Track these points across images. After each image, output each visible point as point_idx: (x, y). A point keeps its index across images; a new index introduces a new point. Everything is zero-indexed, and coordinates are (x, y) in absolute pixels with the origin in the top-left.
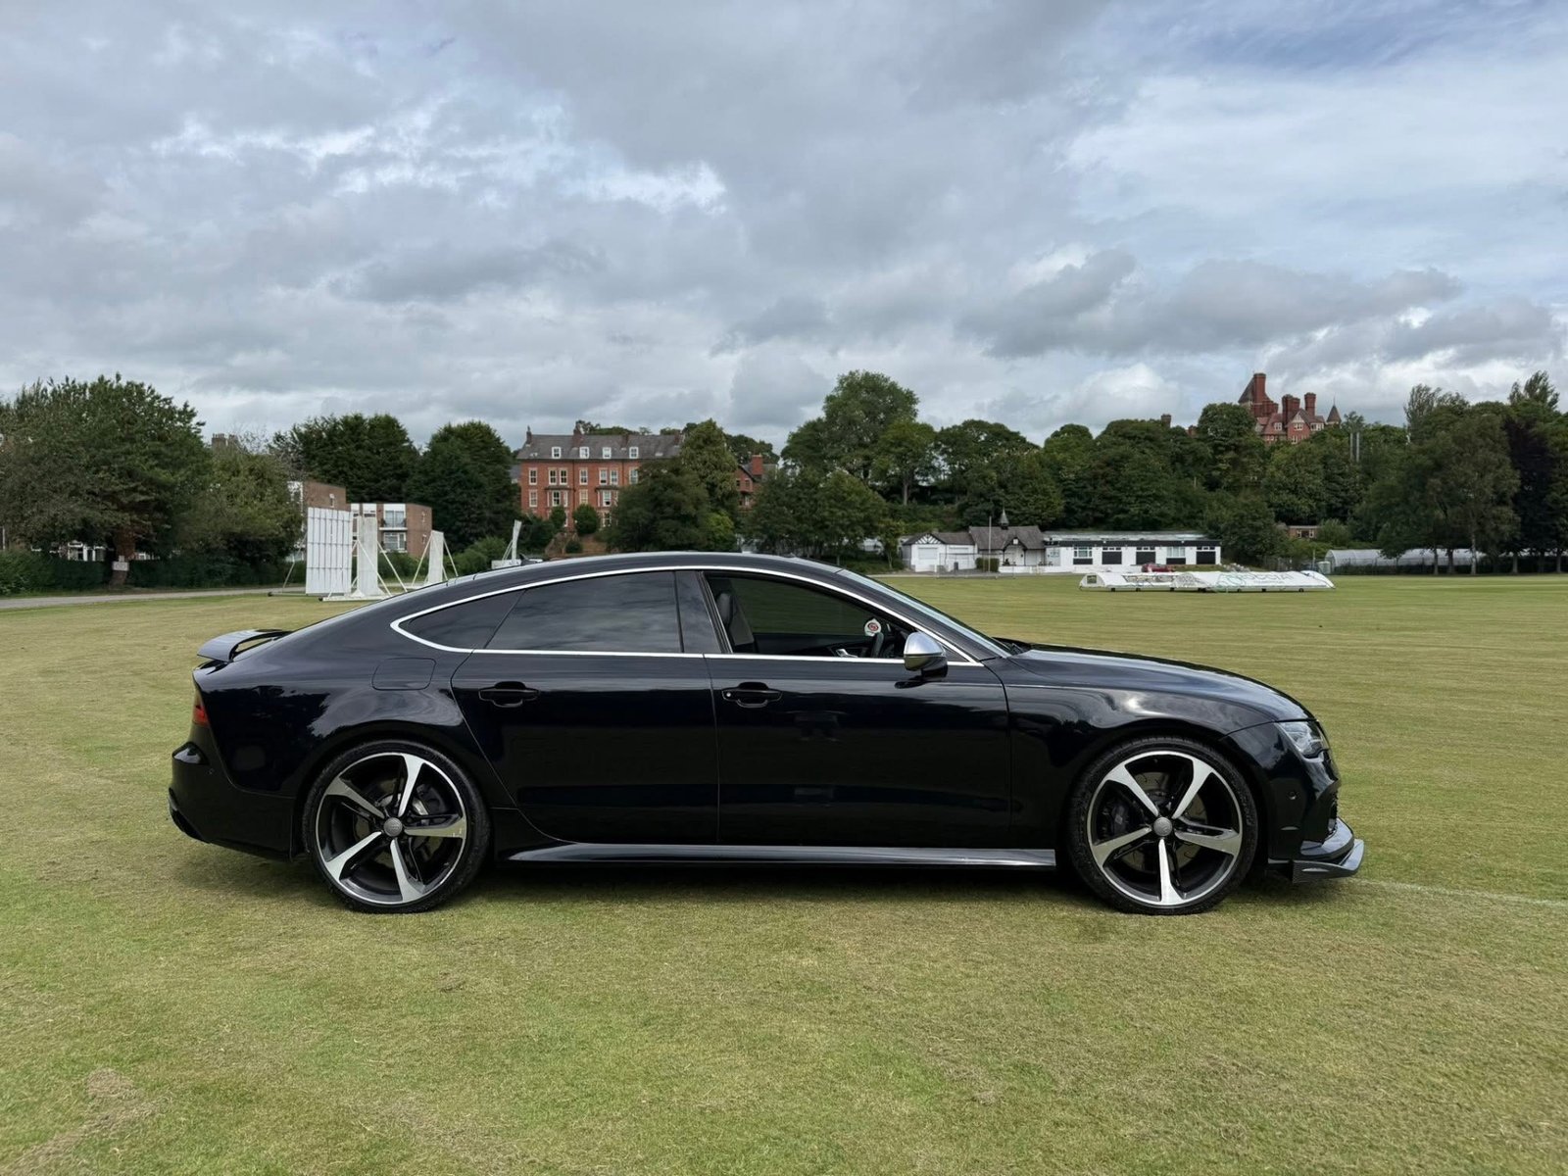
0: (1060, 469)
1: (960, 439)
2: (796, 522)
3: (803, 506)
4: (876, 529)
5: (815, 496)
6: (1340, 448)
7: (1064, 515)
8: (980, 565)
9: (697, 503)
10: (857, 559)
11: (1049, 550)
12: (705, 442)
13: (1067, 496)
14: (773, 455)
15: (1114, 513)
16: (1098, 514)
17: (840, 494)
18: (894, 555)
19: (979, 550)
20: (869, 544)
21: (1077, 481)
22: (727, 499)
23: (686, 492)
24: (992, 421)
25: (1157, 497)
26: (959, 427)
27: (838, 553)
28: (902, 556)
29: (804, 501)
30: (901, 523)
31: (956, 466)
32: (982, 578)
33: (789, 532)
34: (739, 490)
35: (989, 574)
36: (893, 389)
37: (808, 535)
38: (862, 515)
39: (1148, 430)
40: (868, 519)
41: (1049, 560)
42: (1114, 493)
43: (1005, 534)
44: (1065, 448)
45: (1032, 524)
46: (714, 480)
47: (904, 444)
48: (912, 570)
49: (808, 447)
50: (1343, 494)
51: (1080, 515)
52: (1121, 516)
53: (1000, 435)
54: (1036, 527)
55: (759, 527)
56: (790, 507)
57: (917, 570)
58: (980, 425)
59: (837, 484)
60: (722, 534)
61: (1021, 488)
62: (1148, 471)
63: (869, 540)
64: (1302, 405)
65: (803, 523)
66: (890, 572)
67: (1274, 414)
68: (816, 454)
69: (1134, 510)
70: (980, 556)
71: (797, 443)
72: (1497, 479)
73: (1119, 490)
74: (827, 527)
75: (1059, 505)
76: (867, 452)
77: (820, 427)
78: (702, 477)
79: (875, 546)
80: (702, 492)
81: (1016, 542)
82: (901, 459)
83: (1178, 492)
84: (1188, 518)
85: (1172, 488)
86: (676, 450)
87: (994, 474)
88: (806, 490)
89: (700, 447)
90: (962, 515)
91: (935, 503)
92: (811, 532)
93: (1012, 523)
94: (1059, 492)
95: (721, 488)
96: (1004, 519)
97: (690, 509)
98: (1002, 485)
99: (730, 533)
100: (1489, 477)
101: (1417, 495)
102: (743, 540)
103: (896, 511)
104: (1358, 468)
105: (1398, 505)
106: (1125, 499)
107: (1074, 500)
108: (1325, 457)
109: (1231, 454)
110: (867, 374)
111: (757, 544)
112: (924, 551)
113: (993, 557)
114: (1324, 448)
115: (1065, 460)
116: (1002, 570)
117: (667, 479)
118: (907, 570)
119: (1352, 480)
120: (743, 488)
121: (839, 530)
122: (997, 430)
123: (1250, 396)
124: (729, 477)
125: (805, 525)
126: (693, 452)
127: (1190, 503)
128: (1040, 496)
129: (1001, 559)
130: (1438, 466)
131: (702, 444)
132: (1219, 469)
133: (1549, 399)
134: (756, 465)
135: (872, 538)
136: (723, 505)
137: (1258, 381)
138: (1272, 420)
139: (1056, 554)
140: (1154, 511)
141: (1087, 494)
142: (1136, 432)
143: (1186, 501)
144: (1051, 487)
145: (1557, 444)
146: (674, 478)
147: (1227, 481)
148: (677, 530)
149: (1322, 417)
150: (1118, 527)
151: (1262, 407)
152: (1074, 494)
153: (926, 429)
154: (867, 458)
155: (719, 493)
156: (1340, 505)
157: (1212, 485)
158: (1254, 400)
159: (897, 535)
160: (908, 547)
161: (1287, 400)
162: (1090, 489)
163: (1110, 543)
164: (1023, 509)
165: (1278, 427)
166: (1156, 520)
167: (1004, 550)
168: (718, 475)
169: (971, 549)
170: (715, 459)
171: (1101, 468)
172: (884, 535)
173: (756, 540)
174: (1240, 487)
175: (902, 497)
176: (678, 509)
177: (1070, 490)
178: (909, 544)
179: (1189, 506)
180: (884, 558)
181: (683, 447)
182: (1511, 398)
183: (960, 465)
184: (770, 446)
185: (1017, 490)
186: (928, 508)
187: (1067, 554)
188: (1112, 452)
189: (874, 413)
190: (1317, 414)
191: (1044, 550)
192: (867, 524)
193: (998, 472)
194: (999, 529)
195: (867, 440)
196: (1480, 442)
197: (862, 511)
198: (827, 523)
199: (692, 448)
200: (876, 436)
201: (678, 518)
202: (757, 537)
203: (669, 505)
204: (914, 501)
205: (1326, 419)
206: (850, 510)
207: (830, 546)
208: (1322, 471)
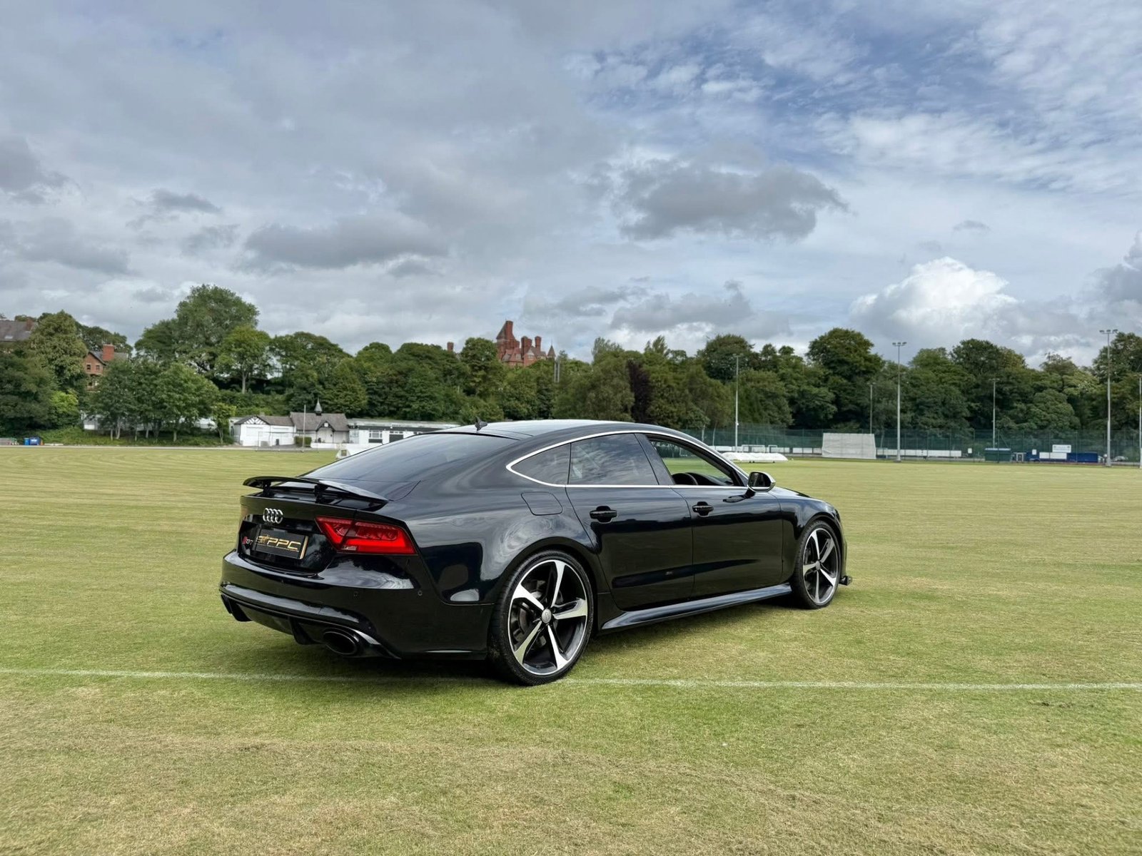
0: (366, 374)
1: (290, 346)
2: (136, 402)
3: (144, 390)
4: (210, 411)
5: (155, 382)
6: (546, 372)
7: (367, 407)
8: (298, 442)
9: (41, 382)
10: (192, 434)
11: (352, 432)
12: (56, 330)
13: (369, 394)
14: (127, 346)
15: (403, 407)
16: (392, 409)
17: (177, 381)
18: (225, 432)
19: (297, 430)
20: (204, 423)
21: (378, 383)
22: (76, 380)
23: (28, 372)
24: (317, 334)
25: (432, 398)
26: (291, 337)
27: (175, 429)
28: (233, 433)
29: (144, 386)
30: (234, 408)
31: (288, 366)
32: (296, 452)
33: (131, 410)
34: (89, 373)
35: (303, 449)
36: (238, 302)
37: (147, 413)
38: (197, 399)
39: (429, 352)
40: (202, 402)
41: (351, 439)
42: (403, 393)
43: (319, 419)
44: (371, 359)
45: (341, 412)
46: (63, 363)
47: (243, 345)
48: (240, 444)
49: (159, 341)
50: (547, 402)
51: (380, 408)
52: (408, 410)
53: (323, 345)
54: (343, 415)
55: (100, 405)
56: (131, 390)
57: (244, 445)
58: (308, 337)
59: (175, 373)
60: (65, 410)
61: (335, 385)
62: (425, 379)
63: (203, 419)
64: (534, 344)
65: (143, 403)
66: (221, 445)
67: (516, 349)
68: (167, 348)
69: (415, 406)
70: (298, 435)
71: (149, 338)
72: (623, 398)
73: (407, 391)
74: (165, 407)
75: (364, 399)
76: (212, 349)
77: (172, 326)
78: (51, 361)
79: (209, 425)
80: (48, 373)
81: (326, 425)
82: (242, 357)
83: (447, 395)
84: (453, 413)
85: (443, 392)
86: (26, 335)
87: (315, 374)
88: (147, 376)
89: (51, 335)
90: (288, 404)
91: (268, 393)
92: (150, 411)
93: (326, 410)
94: (364, 390)
95: (69, 370)
96: (319, 408)
97: (33, 388)
98: (321, 383)
99: (75, 409)
100: (619, 395)
101: (581, 404)
102: (85, 416)
103: (234, 397)
104: (557, 386)
105: (570, 410)
106: (410, 398)
107: (375, 397)
108: (538, 378)
109: (482, 373)
110: (216, 288)
111: (99, 419)
112: (252, 430)
113: (307, 436)
114: (538, 373)
115: (369, 367)
116: (313, 445)
117: (10, 360)
118: (236, 444)
119: (552, 393)
120: (93, 371)
121: (175, 410)
122: (320, 341)
123: (503, 335)
124: (78, 361)
125: (144, 405)
126: (42, 337)
127: (455, 403)
128: (348, 393)
129: (314, 437)
130: (593, 387)
131: (52, 331)
132: (474, 381)
133: (665, 352)
134: (108, 354)
135: (206, 418)
136: (72, 386)
137: (508, 326)
138: (515, 352)
139: (356, 435)
140: (429, 406)
141: (385, 393)
142: (421, 353)
143: (452, 402)
144: (358, 386)
145: (654, 378)
146: (16, 359)
147: (480, 389)
148: (16, 405)
149: (544, 353)
150: (405, 417)
151: (510, 343)
152: (375, 393)
153: (263, 336)
154: (211, 354)
155: (67, 374)
156: (545, 409)
157: (469, 392)
158: (506, 338)
159: (229, 416)
160: (238, 427)
161: (524, 339)
162: (387, 389)
163: (395, 429)
164: (336, 401)
165: (518, 357)
166: (430, 414)
167: (317, 431)
168: (68, 359)
169: (291, 429)
170: (65, 345)
171: (395, 375)
172: (217, 416)
173: (98, 416)
174: (489, 395)
175: (241, 387)
176: (18, 386)
177: (373, 389)
178: (239, 424)
179: (454, 405)
180: (215, 435)
181: (34, 333)
182: (646, 349)
183: (291, 365)
184: (123, 339)
185: (332, 386)
186: (261, 396)
187: (364, 435)
188: (404, 365)
189: (219, 319)
190: (542, 350)
191: (348, 432)
192: (202, 407)
193: (319, 373)
194: (314, 415)
195: (213, 340)
196: (615, 373)
197: (198, 396)
198: (165, 404)
199: (42, 334)
200: (221, 337)
201: (20, 394)
202: (99, 413)
203: (9, 382)
204: (250, 390)
205: (547, 353)
206: (186, 395)
207: (168, 423)
208: (536, 387)
